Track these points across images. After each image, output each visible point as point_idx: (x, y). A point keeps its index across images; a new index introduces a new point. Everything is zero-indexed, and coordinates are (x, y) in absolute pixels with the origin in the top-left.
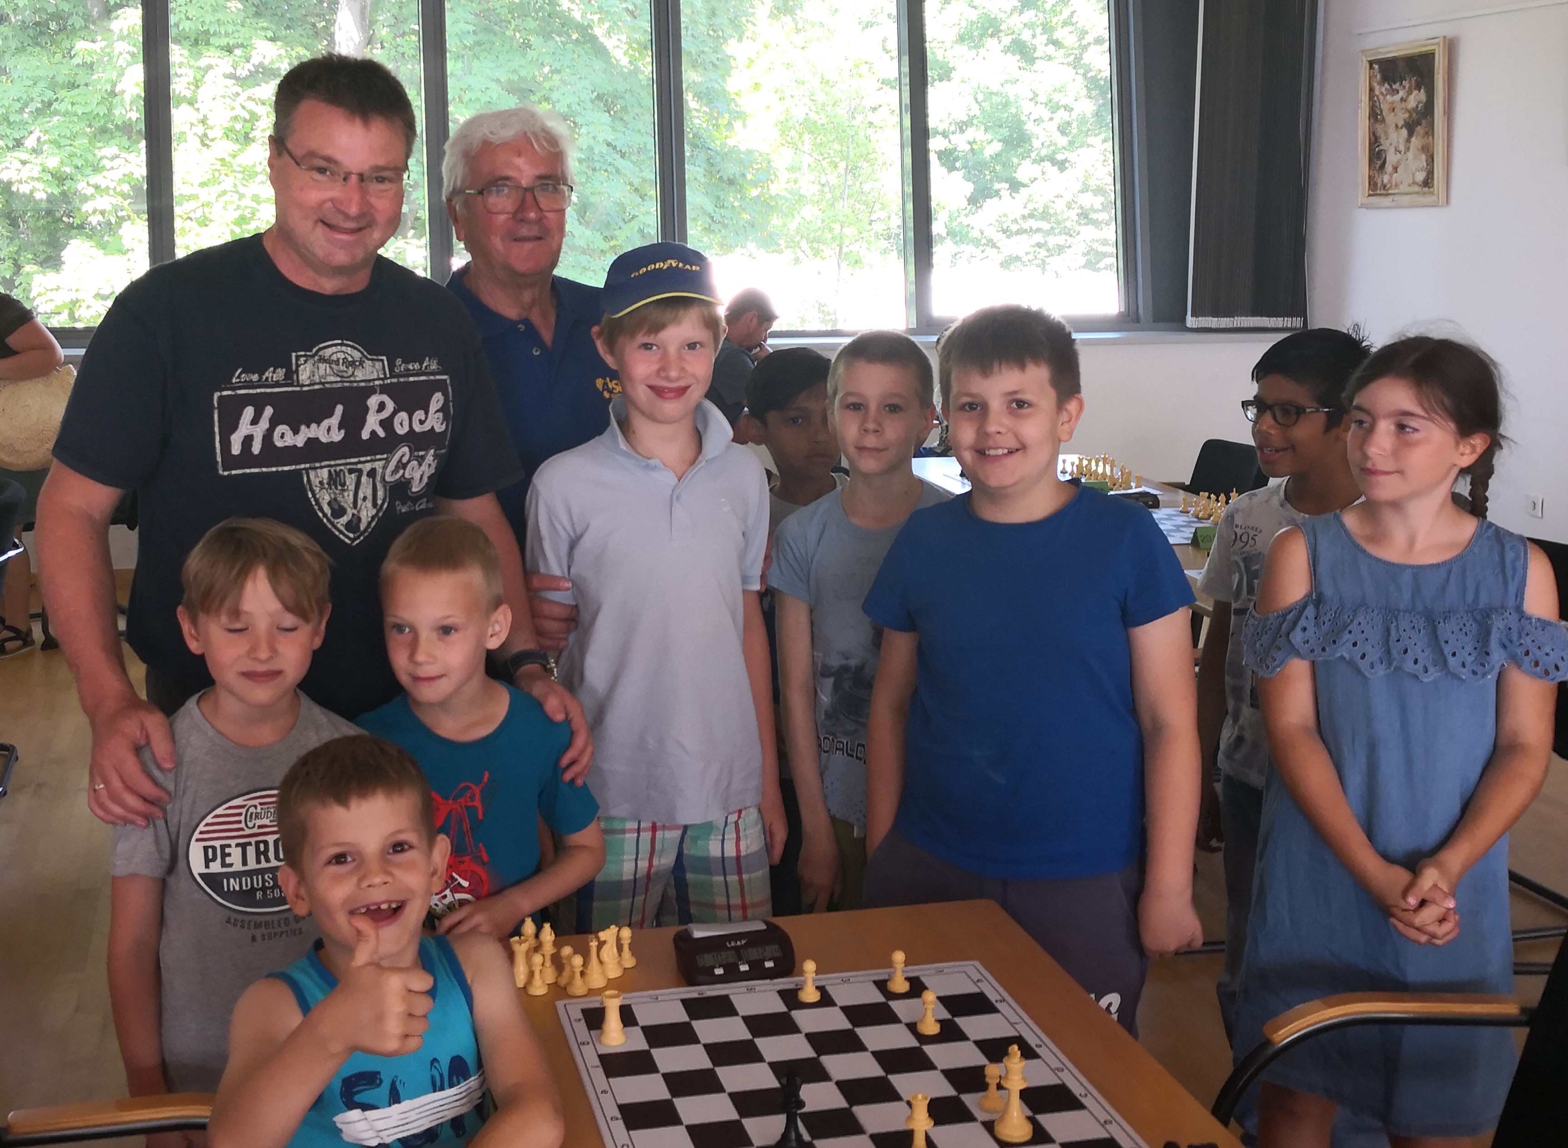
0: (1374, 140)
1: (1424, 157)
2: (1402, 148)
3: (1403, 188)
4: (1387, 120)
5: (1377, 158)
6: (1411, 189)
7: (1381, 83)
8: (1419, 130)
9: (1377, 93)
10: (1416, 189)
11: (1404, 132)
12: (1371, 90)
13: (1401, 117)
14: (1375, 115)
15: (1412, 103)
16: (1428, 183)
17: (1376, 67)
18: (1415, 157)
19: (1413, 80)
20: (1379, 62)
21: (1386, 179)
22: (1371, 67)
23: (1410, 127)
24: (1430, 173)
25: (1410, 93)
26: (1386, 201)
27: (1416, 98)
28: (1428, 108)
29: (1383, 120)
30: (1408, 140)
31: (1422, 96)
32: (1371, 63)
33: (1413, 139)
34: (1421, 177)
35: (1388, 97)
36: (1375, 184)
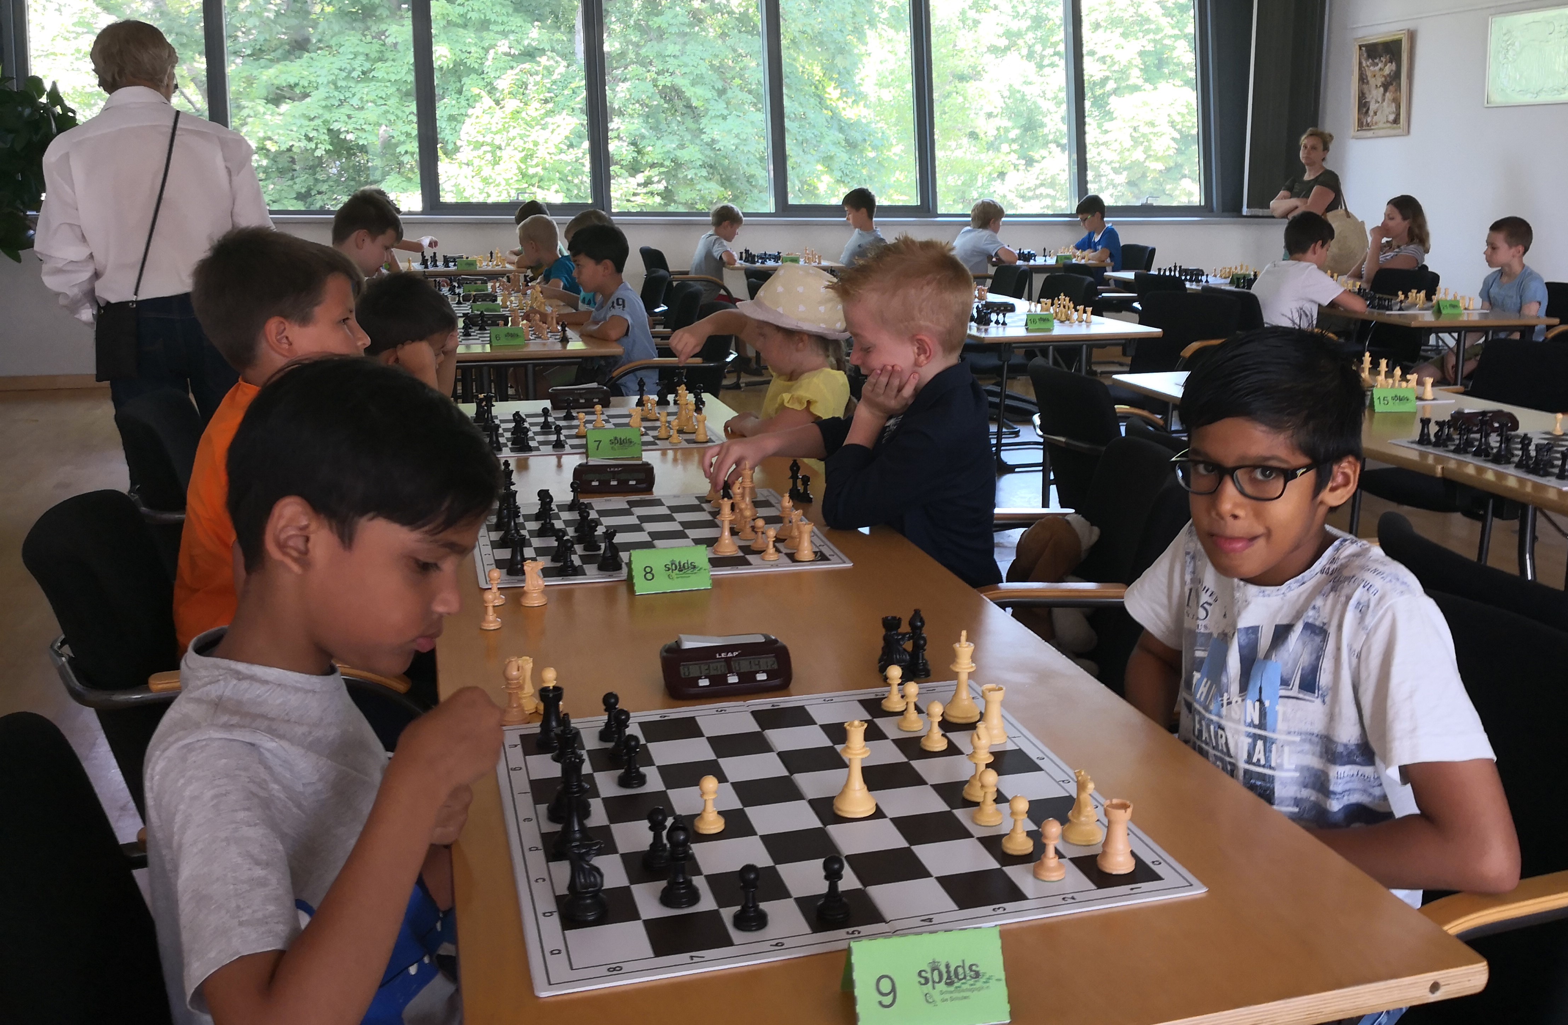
0: (1362, 96)
1: (1394, 105)
2: (1380, 100)
3: (1381, 125)
4: (1370, 82)
5: (1363, 106)
6: (1385, 126)
7: (1367, 59)
8: (1391, 88)
9: (1364, 65)
10: (1389, 125)
11: (1382, 89)
12: (1360, 63)
13: (1380, 81)
14: (1363, 79)
15: (1387, 71)
16: (1396, 121)
17: (1364, 49)
18: (1388, 106)
19: (1388, 57)
20: (1366, 46)
21: (1369, 120)
22: (1360, 49)
23: (1386, 86)
24: (1398, 115)
25: (1385, 65)
26: (1369, 134)
27: (1389, 69)
28: (1397, 75)
29: (1368, 83)
30: (1384, 95)
31: (1393, 66)
32: (1360, 47)
33: (1388, 94)
34: (1392, 117)
35: (1372, 68)
36: (1362, 123)
